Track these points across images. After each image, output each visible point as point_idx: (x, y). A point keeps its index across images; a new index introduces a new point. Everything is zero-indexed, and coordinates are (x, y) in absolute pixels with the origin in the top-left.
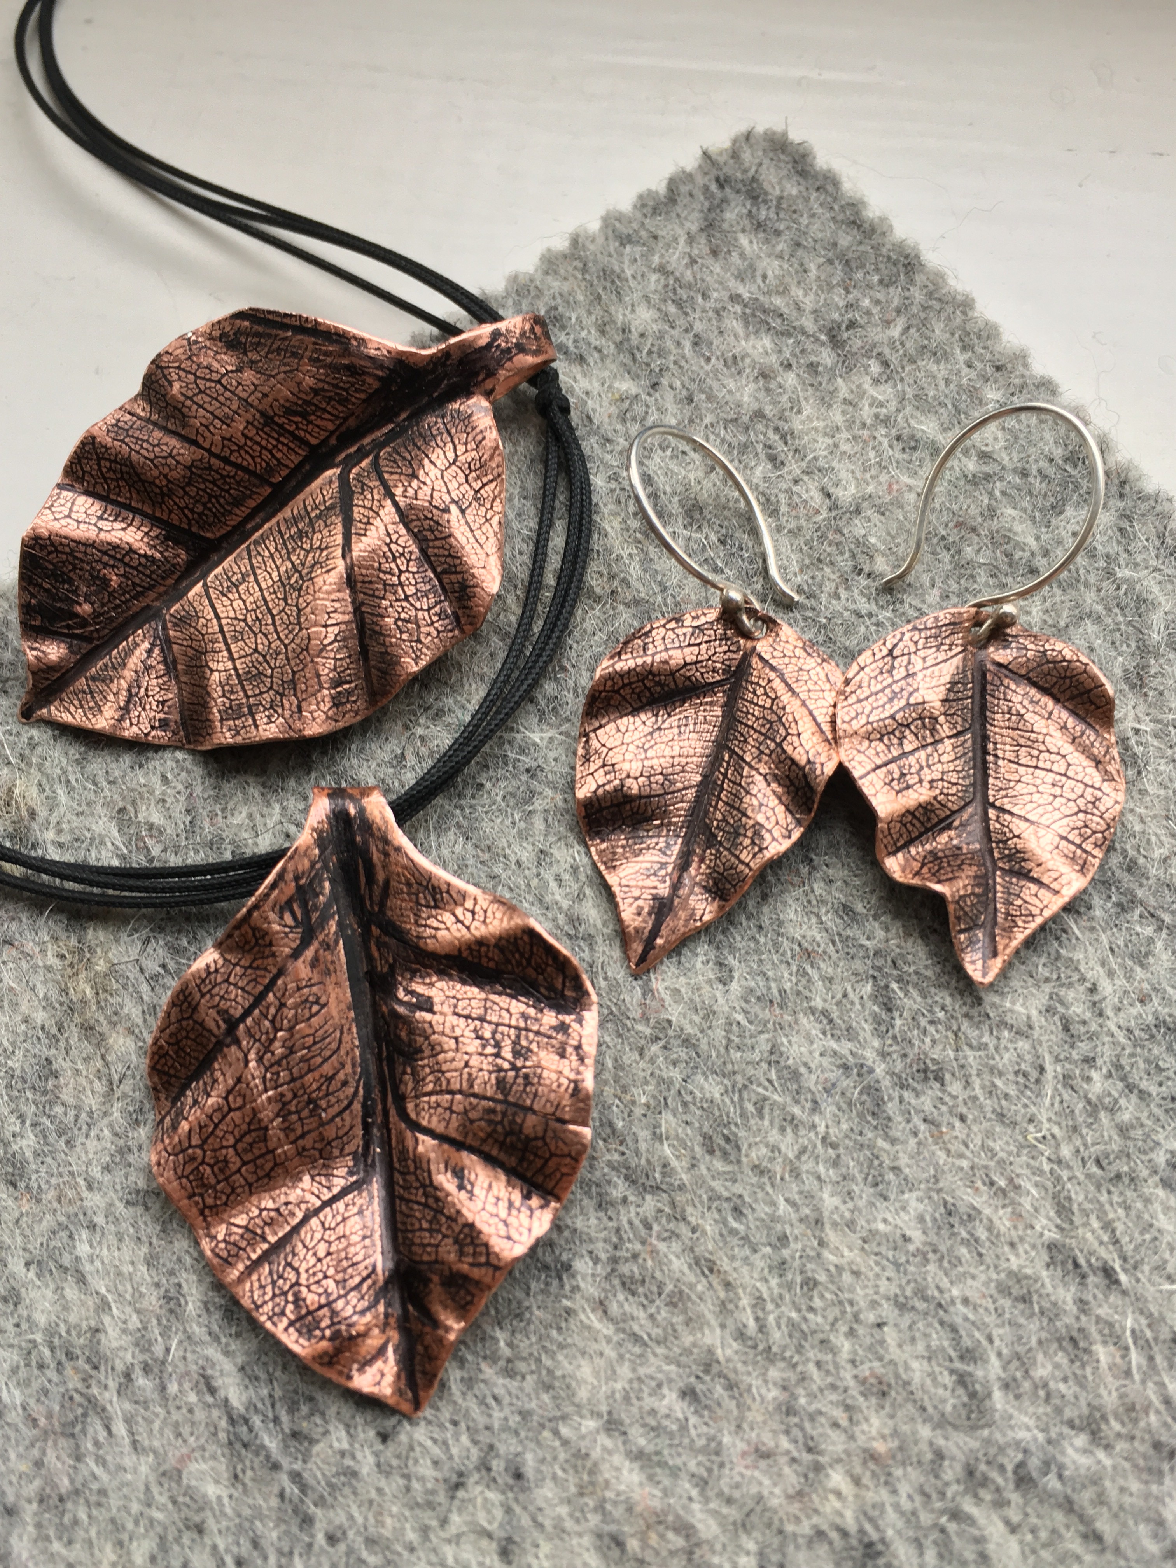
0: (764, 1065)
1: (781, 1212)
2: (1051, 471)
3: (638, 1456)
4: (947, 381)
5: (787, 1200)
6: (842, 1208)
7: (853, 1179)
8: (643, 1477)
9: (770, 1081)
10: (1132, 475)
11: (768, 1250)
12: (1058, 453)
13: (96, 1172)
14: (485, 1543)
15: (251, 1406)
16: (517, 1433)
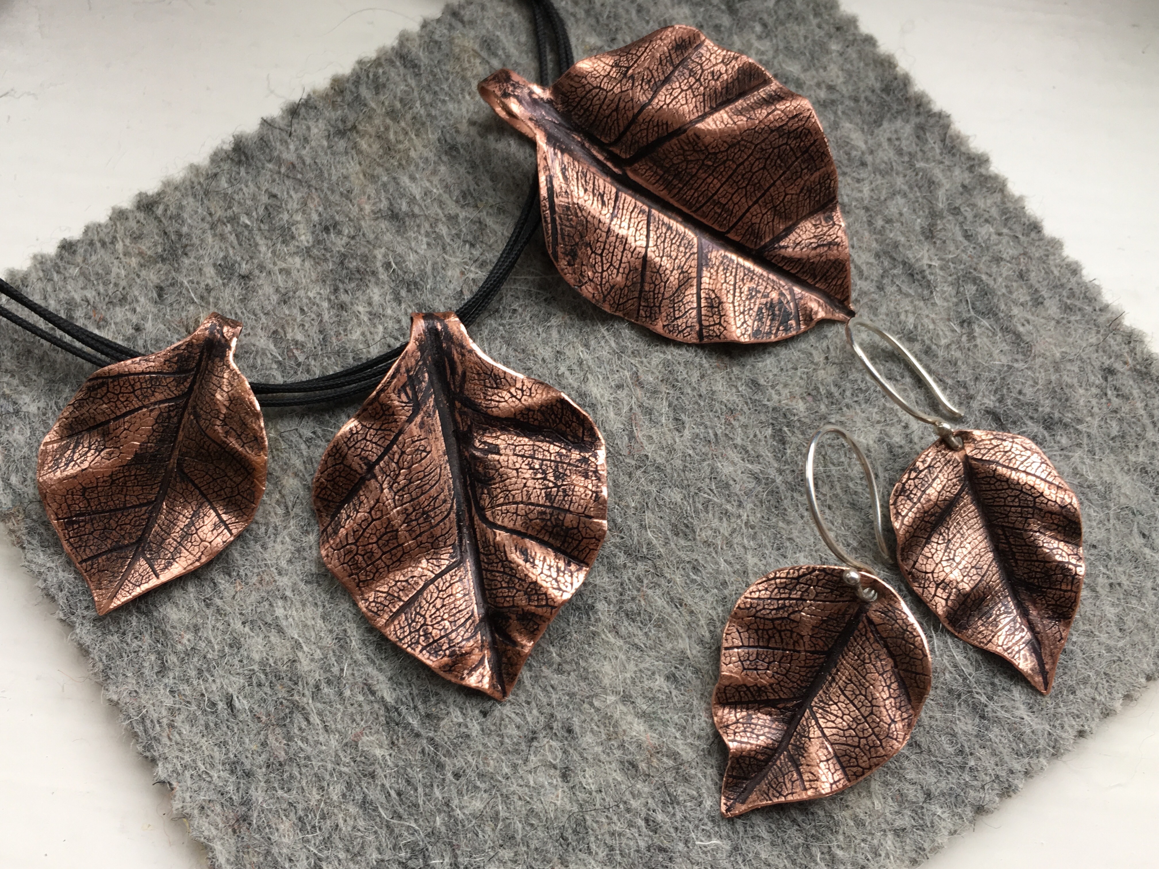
0: (707, 480)
1: (722, 568)
2: (873, 98)
3: (643, 715)
4: (806, 38)
5: (725, 561)
6: (759, 563)
7: (765, 546)
8: (646, 726)
9: (711, 490)
10: (925, 100)
11: (716, 591)
12: (878, 85)
13: (283, 564)
14: (552, 772)
15: (397, 700)
16: (568, 707)
